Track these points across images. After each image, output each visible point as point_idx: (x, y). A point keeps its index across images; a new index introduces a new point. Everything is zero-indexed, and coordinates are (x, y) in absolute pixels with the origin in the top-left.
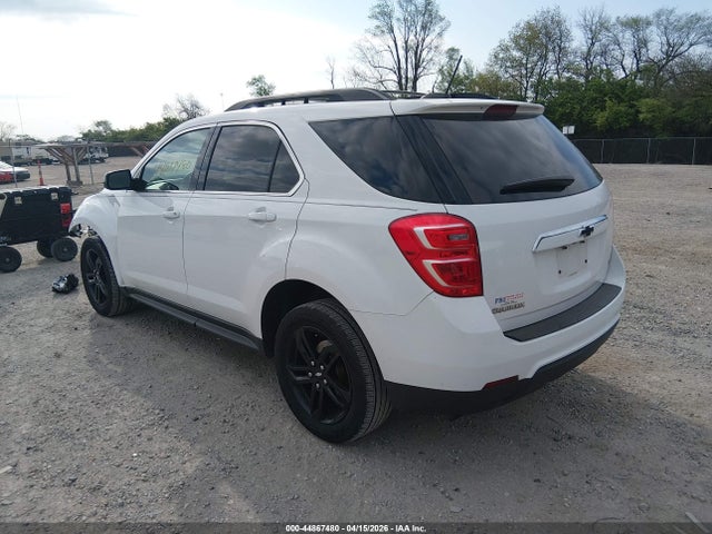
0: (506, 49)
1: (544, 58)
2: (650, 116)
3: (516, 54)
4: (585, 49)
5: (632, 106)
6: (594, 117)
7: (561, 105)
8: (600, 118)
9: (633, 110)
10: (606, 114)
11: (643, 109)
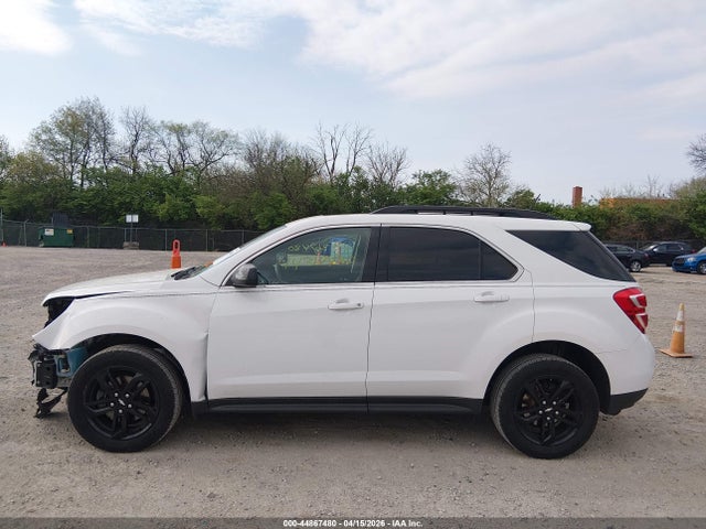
0: (47, 130)
1: (87, 146)
2: (206, 211)
3: (59, 138)
4: (128, 144)
5: (188, 201)
6: (155, 208)
7: (120, 194)
8: (162, 210)
9: (188, 205)
10: (166, 205)
11: (199, 204)
